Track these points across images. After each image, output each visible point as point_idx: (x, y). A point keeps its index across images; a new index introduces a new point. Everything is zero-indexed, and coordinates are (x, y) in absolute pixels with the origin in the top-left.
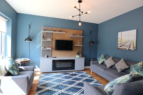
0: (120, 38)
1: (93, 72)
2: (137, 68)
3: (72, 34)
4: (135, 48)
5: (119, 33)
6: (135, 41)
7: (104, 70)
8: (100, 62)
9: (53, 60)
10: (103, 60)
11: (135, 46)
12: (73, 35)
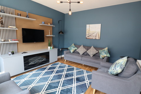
0: (88, 30)
1: (67, 61)
2: (105, 52)
3: (43, 22)
4: (100, 38)
5: (88, 26)
6: (100, 32)
7: (81, 58)
8: (72, 51)
9: (24, 57)
10: (74, 49)
11: (100, 36)
12: (44, 24)
